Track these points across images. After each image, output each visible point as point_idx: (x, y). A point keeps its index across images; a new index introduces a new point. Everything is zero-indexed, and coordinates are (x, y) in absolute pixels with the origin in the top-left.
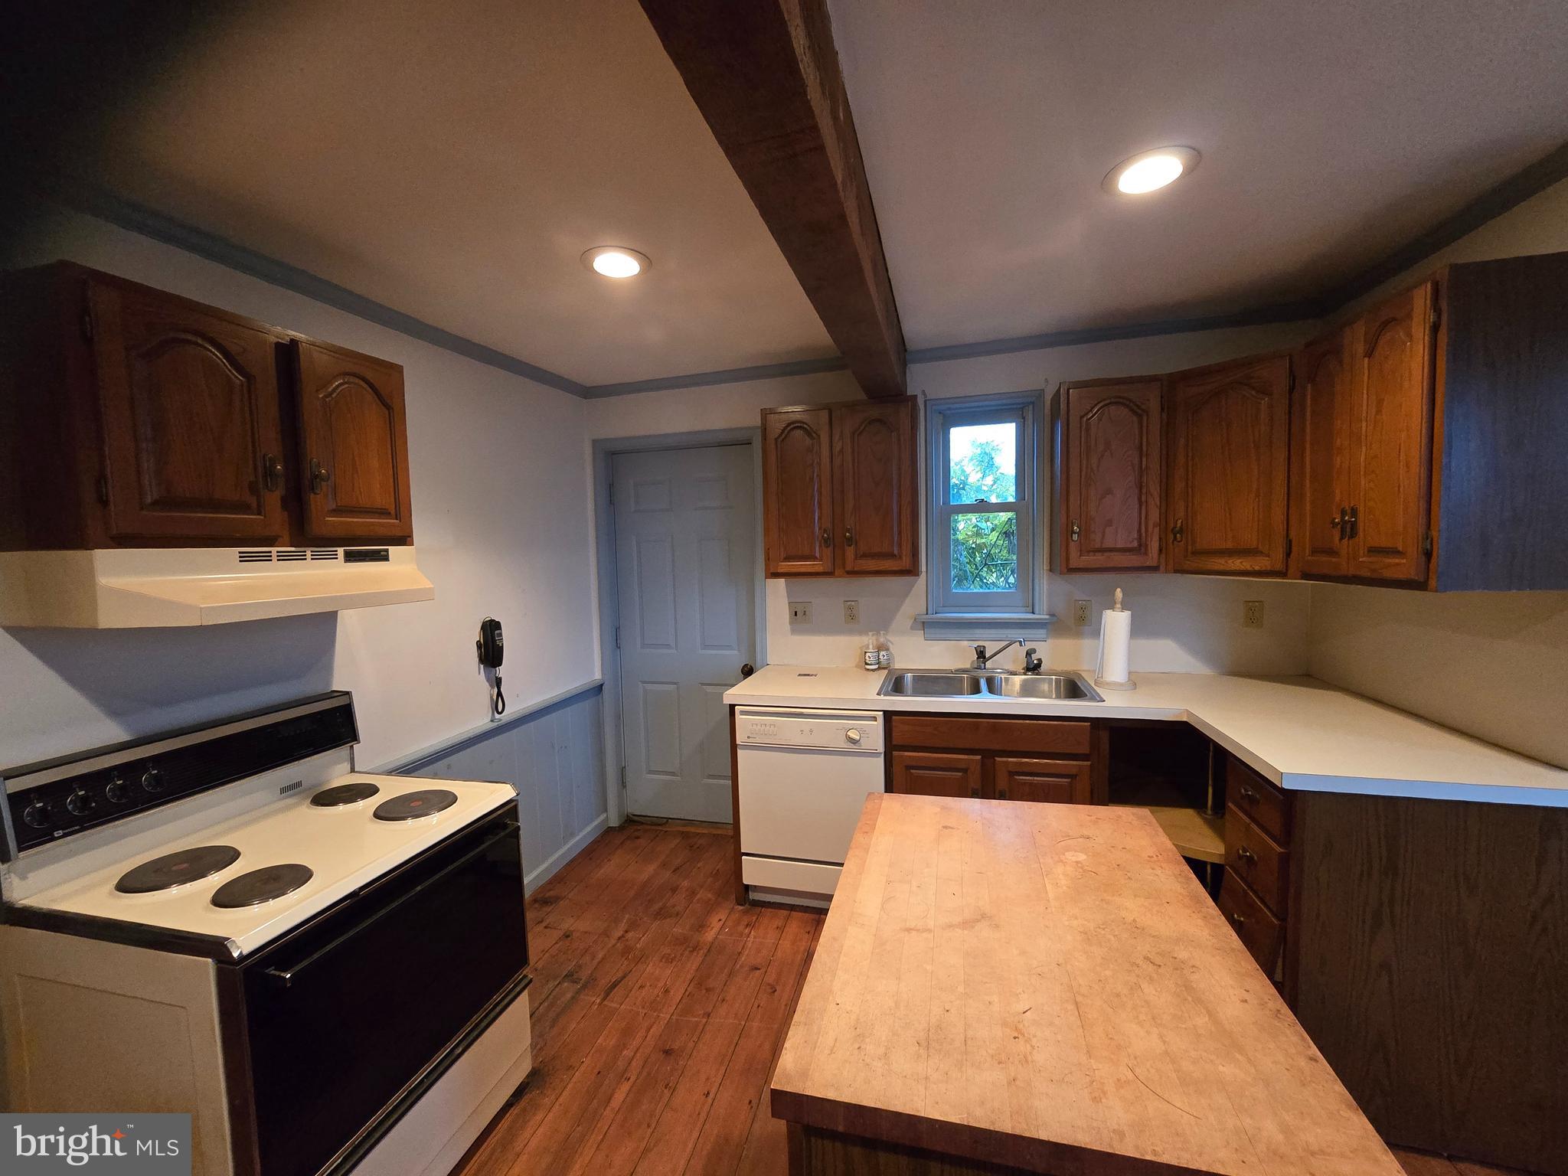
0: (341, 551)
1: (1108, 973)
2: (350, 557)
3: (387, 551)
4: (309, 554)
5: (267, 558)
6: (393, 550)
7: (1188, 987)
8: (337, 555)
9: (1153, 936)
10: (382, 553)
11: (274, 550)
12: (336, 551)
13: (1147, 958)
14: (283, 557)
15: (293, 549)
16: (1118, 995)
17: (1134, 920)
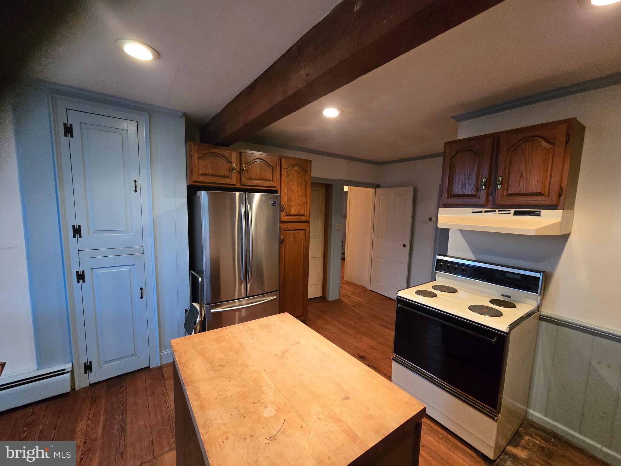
0: (512, 211)
1: (235, 356)
2: (516, 213)
3: (540, 212)
4: (497, 211)
5: (481, 212)
6: (543, 212)
7: (210, 362)
8: (510, 212)
9: (222, 377)
10: (536, 213)
11: (484, 209)
12: (510, 211)
13: (224, 366)
14: (486, 212)
15: (491, 209)
16: (231, 351)
17: (230, 381)
